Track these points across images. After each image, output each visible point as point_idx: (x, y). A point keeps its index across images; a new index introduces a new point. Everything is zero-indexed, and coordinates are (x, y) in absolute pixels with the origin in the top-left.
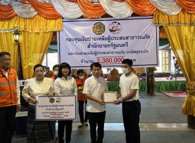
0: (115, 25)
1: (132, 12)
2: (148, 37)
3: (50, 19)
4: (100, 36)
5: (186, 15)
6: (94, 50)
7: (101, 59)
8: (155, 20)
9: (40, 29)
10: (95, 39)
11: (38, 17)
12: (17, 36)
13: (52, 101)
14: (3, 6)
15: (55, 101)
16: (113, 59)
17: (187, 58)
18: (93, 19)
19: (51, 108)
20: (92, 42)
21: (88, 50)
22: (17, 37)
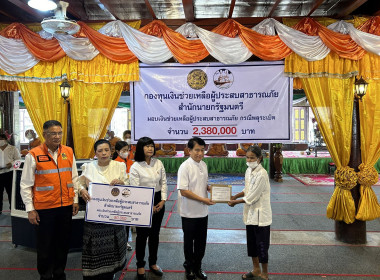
0: (224, 74)
1: (251, 54)
2: (276, 95)
3: (119, 63)
4: (199, 92)
5: (338, 60)
6: (188, 113)
7: (200, 128)
8: (288, 68)
9: (103, 79)
10: (190, 96)
11: (101, 58)
12: (67, 89)
13: (115, 192)
14: (45, 40)
15: (120, 194)
16: (219, 128)
17: (337, 130)
18: (187, 64)
19: (112, 203)
20: (186, 101)
21: (180, 114)
22: (66, 91)
